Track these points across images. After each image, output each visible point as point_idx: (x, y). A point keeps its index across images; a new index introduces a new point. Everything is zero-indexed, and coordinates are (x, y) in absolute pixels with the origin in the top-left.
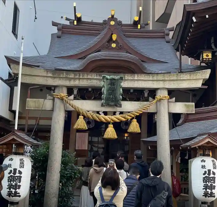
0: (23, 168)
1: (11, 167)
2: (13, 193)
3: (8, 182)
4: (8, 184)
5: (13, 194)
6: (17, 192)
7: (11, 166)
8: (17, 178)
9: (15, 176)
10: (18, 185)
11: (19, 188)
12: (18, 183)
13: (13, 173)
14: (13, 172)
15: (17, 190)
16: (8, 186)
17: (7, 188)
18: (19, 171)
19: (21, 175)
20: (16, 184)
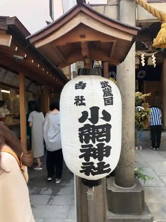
0: (112, 104)
1: (84, 104)
2: (96, 166)
3: (81, 141)
4: (82, 146)
5: (95, 169)
6: (105, 163)
7: (84, 102)
8: (100, 130)
9: (96, 125)
10: (105, 148)
11: (108, 155)
12: (104, 142)
13: (89, 119)
14: (89, 117)
15: (105, 159)
16: (81, 151)
17: (81, 157)
18: (104, 112)
19: (109, 123)
20: (100, 146)
